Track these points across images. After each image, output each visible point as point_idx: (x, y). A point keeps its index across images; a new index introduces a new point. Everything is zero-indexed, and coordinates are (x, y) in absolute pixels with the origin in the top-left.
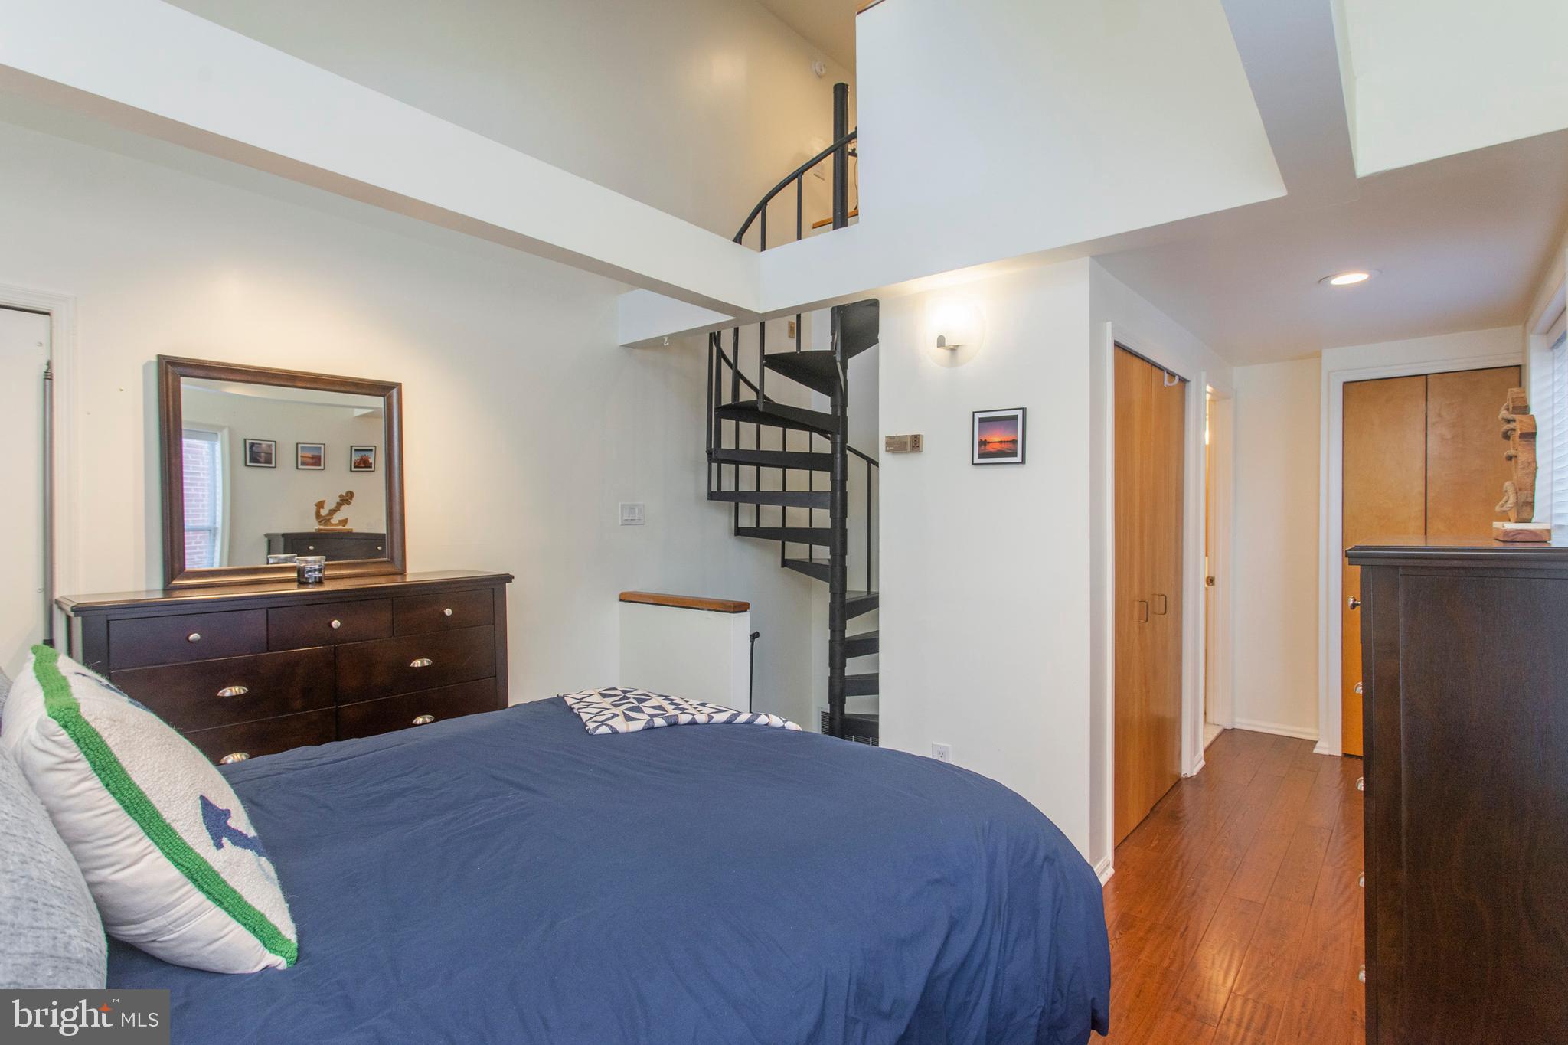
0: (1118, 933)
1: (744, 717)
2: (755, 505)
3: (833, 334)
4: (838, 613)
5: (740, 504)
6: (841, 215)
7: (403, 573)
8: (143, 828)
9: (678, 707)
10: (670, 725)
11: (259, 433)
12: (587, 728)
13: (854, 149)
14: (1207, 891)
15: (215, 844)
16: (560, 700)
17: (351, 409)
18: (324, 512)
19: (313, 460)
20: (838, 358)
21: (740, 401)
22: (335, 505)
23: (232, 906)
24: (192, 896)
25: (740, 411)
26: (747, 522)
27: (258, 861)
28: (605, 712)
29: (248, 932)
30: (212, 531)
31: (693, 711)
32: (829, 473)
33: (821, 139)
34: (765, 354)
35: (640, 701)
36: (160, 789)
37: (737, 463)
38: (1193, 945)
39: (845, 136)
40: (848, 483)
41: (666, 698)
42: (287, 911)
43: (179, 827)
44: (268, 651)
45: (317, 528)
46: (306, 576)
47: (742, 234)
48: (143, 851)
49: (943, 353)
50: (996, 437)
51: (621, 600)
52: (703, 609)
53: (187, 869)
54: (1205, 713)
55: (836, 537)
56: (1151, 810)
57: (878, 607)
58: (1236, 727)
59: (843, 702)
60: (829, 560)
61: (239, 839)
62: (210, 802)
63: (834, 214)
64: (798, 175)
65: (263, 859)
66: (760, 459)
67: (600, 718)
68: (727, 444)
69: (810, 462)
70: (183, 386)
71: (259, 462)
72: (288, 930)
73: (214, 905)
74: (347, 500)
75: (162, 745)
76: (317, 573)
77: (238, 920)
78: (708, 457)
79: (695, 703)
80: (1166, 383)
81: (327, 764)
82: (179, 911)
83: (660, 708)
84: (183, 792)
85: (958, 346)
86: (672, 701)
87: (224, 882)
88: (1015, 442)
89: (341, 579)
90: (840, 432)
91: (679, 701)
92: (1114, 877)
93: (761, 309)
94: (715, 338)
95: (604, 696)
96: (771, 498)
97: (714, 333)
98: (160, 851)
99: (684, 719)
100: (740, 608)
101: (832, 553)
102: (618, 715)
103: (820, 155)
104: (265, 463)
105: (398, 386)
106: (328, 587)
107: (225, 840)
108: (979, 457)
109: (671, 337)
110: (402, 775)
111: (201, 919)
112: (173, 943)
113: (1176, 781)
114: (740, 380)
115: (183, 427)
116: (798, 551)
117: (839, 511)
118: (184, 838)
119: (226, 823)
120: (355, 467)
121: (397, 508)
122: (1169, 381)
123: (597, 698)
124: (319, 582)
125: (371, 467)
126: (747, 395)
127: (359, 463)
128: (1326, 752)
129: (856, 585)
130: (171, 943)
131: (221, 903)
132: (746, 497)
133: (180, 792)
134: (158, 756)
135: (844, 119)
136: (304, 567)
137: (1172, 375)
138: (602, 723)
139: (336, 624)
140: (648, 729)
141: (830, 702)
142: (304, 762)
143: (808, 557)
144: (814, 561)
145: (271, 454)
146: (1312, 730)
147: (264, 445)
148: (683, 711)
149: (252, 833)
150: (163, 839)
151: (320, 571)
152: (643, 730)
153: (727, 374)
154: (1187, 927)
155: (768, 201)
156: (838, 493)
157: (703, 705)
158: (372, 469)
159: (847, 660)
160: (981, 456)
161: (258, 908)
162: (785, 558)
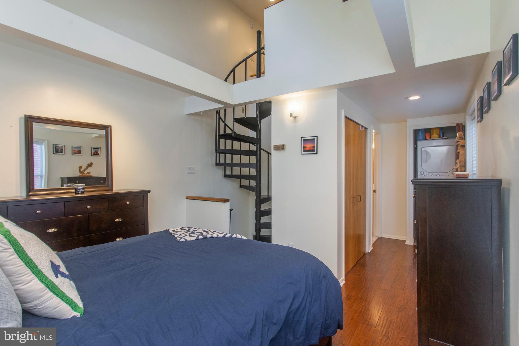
0: (346, 301)
1: (228, 235)
2: (231, 167)
3: (257, 112)
4: (258, 202)
5: (226, 167)
6: (259, 73)
7: (112, 190)
8: (32, 271)
9: (207, 232)
10: (204, 238)
11: (59, 142)
12: (177, 239)
13: (263, 52)
14: (373, 287)
15: (56, 276)
16: (167, 231)
17: (92, 134)
18: (82, 170)
19: (78, 152)
20: (258, 119)
21: (226, 133)
22: (86, 167)
23: (62, 296)
24: (48, 293)
25: (226, 137)
26: (228, 173)
27: (70, 282)
28: (183, 234)
29: (67, 305)
30: (41, 176)
31: (212, 234)
32: (255, 157)
33: (252, 49)
34: (235, 118)
35: (194, 231)
36: (37, 258)
37: (225, 153)
38: (369, 303)
39: (261, 48)
40: (261, 160)
41: (203, 230)
42: (80, 298)
43: (44, 271)
44: (65, 216)
45: (79, 175)
46: (78, 191)
47: (227, 79)
48: (32, 278)
49: (292, 118)
50: (308, 145)
51: (186, 199)
52: (214, 201)
53: (47, 284)
54: (373, 233)
55: (258, 178)
56: (356, 263)
57: (271, 200)
58: (382, 237)
59: (260, 231)
60: (255, 185)
61: (63, 275)
62: (54, 263)
63: (257, 73)
64: (245, 60)
65: (72, 282)
66: (233, 152)
67: (181, 236)
68: (222, 147)
69: (249, 153)
70: (34, 126)
71: (58, 152)
72: (80, 304)
73: (56, 296)
74: (90, 166)
75: (38, 244)
76: (82, 190)
77: (64, 301)
78: (216, 151)
79: (212, 231)
80: (361, 129)
81: (88, 253)
82: (44, 298)
83: (201, 233)
84: (45, 259)
85: (296, 116)
86: (205, 231)
87: (59, 289)
88: (314, 147)
89: (91, 192)
90: (259, 143)
91: (207, 230)
92: (345, 283)
93: (233, 103)
94: (218, 112)
95: (182, 229)
96: (236, 165)
97: (218, 111)
98: (37, 278)
99: (209, 236)
100: (226, 201)
101: (256, 183)
102: (187, 235)
103: (252, 54)
104: (61, 153)
105: (110, 126)
106: (86, 194)
107: (59, 275)
108: (303, 152)
109: (203, 112)
110: (115, 256)
111: (51, 301)
112: (42, 309)
113: (364, 254)
114: (226, 126)
115: (34, 140)
116: (245, 182)
117: (258, 169)
118: (46, 274)
119: (59, 270)
120: (93, 154)
121: (110, 168)
122: (362, 129)
123: (179, 230)
124: (83, 193)
125: (99, 154)
126: (228, 131)
127: (94, 153)
128: (409, 244)
129: (264, 193)
130: (41, 309)
131: (58, 295)
132: (228, 165)
133: (44, 259)
134: (36, 247)
135: (260, 42)
136: (77, 188)
137: (362, 126)
138: (182, 238)
139: (89, 207)
140: (197, 239)
141: (256, 232)
142: (80, 253)
143: (248, 184)
144: (250, 186)
145: (63, 150)
146: (405, 237)
147: (60, 146)
148: (209, 233)
149: (67, 273)
150: (38, 275)
151: (83, 189)
152: (195, 240)
153: (222, 124)
154: (367, 298)
155: (236, 68)
156: (258, 163)
157: (215, 231)
158: (99, 155)
159: (261, 217)
160: (304, 151)
161: (70, 297)
162: (241, 185)
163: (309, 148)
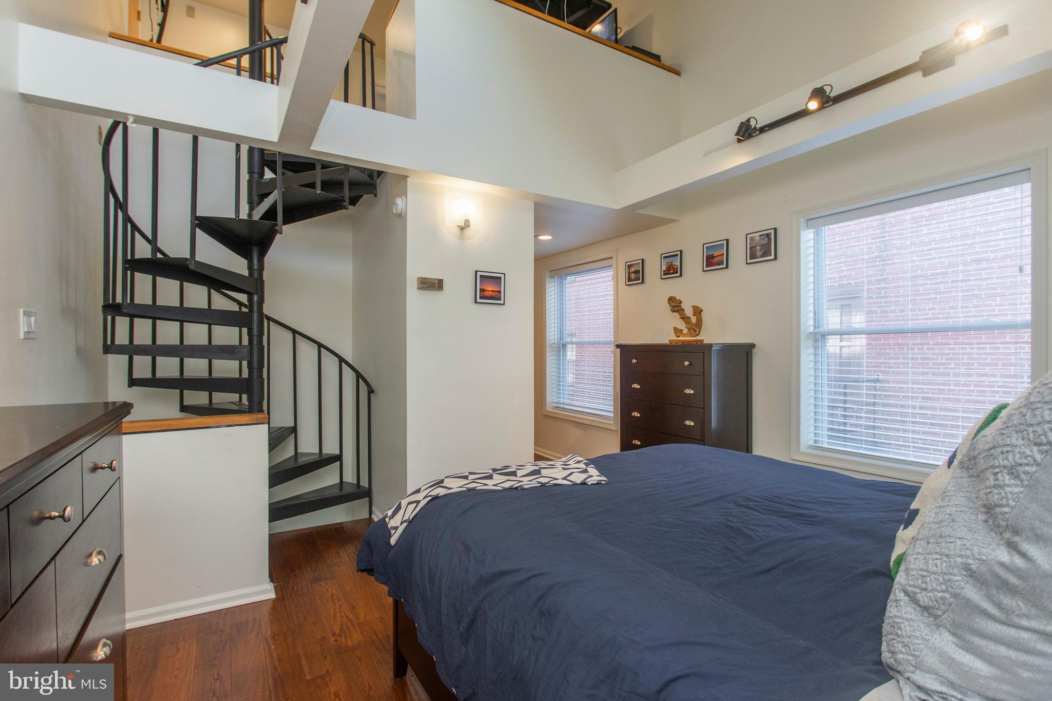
2: (151, 357)
5: (134, 356)
25: (160, 267)
26: (142, 373)
34: (196, 215)
37: (132, 316)
50: (490, 288)
66: (156, 313)
68: (122, 298)
78: (103, 310)
88: (500, 292)
96: (168, 351)
108: (479, 299)
132: (141, 350)
162: (184, 404)
163: (491, 294)
